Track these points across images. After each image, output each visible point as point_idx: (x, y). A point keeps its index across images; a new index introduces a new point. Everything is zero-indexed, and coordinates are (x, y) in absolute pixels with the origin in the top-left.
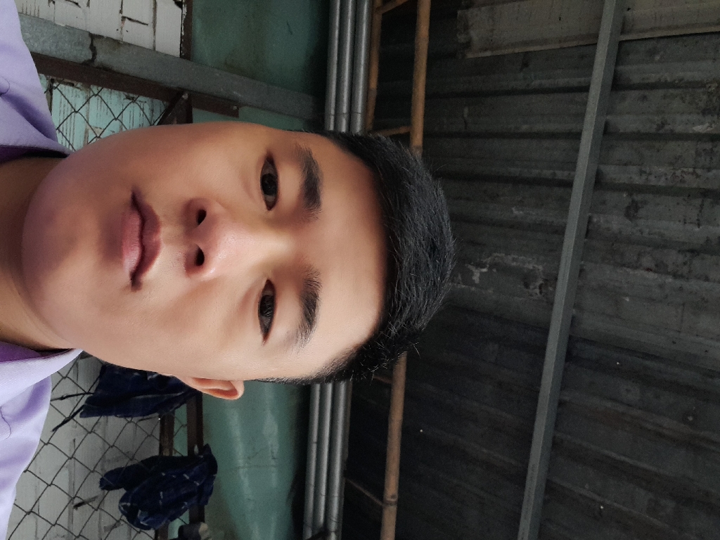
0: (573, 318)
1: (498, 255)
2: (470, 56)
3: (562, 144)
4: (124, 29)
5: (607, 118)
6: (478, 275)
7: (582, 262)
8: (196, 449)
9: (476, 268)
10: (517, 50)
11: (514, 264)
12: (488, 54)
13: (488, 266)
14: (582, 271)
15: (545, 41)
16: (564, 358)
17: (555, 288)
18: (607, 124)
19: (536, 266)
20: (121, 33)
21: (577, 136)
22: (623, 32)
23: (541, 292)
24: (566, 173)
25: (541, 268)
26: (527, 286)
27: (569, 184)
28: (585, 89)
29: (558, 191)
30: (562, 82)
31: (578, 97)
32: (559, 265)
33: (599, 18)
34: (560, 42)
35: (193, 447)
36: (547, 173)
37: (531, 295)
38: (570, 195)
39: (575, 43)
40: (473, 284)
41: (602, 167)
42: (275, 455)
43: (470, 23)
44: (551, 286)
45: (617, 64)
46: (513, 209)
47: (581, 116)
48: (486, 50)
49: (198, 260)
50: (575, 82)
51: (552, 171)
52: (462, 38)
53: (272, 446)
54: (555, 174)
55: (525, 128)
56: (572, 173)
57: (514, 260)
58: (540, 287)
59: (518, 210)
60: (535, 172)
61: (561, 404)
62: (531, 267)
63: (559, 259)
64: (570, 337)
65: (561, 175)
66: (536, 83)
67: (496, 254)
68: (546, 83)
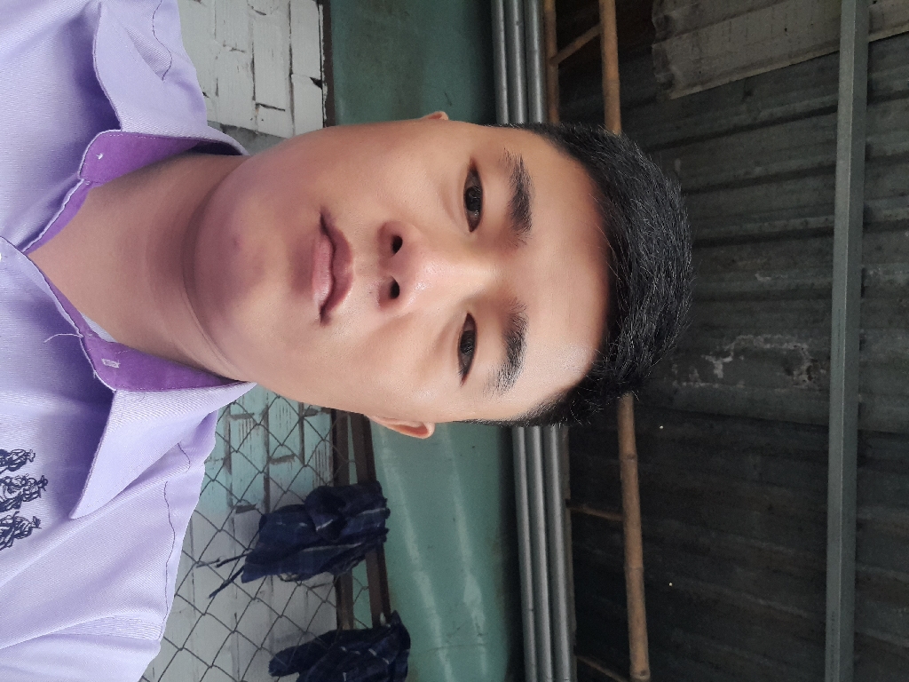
0: (861, 406)
1: (745, 337)
2: (674, 95)
3: (812, 182)
4: (259, 118)
5: (869, 139)
6: (721, 367)
7: (862, 331)
8: (382, 618)
9: (717, 359)
10: (734, 79)
11: (768, 346)
12: (698, 89)
13: (732, 353)
14: (862, 342)
15: (771, 61)
16: (856, 462)
17: (828, 370)
18: (868, 148)
19: (799, 344)
20: (256, 123)
21: (830, 169)
22: (871, 32)
23: (810, 378)
24: (822, 219)
25: (805, 346)
26: (789, 372)
27: (827, 233)
28: (833, 109)
29: (816, 244)
30: (799, 107)
31: (824, 120)
32: (830, 340)
33: (837, 20)
34: (790, 57)
35: (379, 615)
36: (796, 223)
37: (797, 384)
38: (831, 246)
39: (810, 56)
40: (714, 379)
41: (870, 204)
42: (482, 630)
43: (669, 57)
44: (822, 368)
45: (870, 70)
46: (757, 275)
47: (832, 143)
48: (695, 85)
49: (393, 292)
50: (816, 103)
51: (803, 219)
52: (661, 77)
53: (476, 618)
54: (807, 223)
55: (758, 171)
56: (830, 217)
57: (767, 341)
58: (808, 370)
59: (764, 276)
60: (779, 225)
61: (860, 525)
62: (791, 347)
63: (828, 331)
64: (860, 433)
65: (815, 222)
66: (764, 114)
67: (741, 337)
68: (778, 111)
